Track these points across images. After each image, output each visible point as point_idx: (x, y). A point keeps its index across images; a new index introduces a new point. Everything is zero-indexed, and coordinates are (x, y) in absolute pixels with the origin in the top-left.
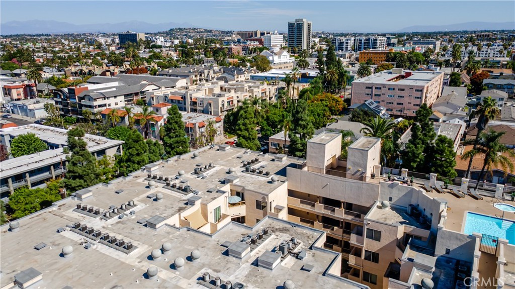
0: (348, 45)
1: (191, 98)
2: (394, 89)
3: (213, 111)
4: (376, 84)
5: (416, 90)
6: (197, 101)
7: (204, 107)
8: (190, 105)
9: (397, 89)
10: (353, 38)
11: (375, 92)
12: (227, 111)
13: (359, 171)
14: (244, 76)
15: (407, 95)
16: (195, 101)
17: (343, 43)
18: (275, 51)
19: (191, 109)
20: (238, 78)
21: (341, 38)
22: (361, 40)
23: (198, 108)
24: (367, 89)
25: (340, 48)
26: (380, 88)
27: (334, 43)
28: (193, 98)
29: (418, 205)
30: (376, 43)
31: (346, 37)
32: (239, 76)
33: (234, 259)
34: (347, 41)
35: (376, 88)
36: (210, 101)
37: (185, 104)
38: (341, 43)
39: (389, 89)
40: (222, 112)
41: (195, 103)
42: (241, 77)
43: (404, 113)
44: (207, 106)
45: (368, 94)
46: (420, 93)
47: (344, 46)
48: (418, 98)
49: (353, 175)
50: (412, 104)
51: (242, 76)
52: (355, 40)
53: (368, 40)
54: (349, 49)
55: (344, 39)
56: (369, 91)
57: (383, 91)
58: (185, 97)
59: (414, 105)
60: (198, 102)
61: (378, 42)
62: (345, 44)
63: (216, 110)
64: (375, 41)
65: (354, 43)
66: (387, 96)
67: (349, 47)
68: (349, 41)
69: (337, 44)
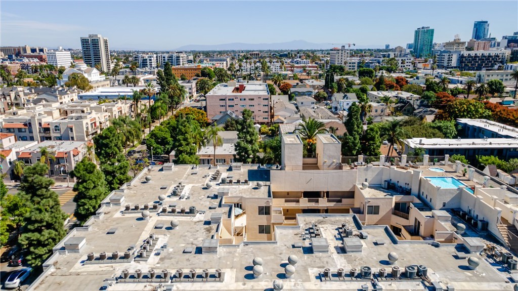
0: (151, 62)
1: (40, 124)
2: (245, 99)
3: (76, 136)
4: (229, 96)
5: (263, 99)
6: (49, 126)
7: (62, 133)
8: (40, 132)
9: (247, 99)
10: (155, 56)
11: (229, 103)
12: (93, 134)
13: (334, 162)
14: (68, 96)
15: (257, 104)
16: (47, 126)
17: (146, 60)
18: (82, 69)
19: (41, 137)
20: (61, 99)
21: (144, 55)
22: (164, 57)
23: (53, 135)
24: (221, 101)
25: (144, 65)
26: (233, 100)
27: (136, 60)
28: (43, 124)
29: (391, 180)
30: (179, 59)
31: (148, 54)
32: (63, 97)
33: (321, 254)
34: (150, 58)
35: (229, 100)
36: (70, 125)
37: (31, 132)
38: (144, 60)
39: (241, 100)
40: (87, 135)
41: (47, 130)
42: (64, 98)
43: (256, 120)
44: (66, 131)
45: (222, 106)
46: (267, 101)
47: (148, 63)
48: (266, 106)
49: (329, 166)
50: (262, 112)
51: (66, 96)
52: (157, 57)
53: (171, 57)
54: (153, 66)
55: (146, 57)
56: (223, 103)
57: (236, 101)
58: (30, 124)
59: (263, 112)
60: (52, 128)
61: (181, 58)
62: (148, 61)
63: (80, 134)
64: (178, 58)
65: (157, 59)
66: (239, 106)
67: (153, 63)
68: (152, 58)
69: (140, 61)
